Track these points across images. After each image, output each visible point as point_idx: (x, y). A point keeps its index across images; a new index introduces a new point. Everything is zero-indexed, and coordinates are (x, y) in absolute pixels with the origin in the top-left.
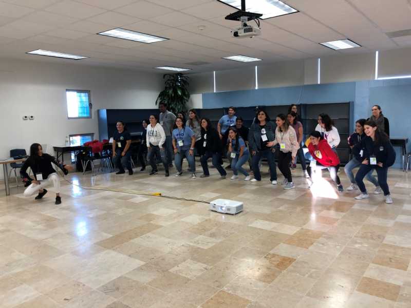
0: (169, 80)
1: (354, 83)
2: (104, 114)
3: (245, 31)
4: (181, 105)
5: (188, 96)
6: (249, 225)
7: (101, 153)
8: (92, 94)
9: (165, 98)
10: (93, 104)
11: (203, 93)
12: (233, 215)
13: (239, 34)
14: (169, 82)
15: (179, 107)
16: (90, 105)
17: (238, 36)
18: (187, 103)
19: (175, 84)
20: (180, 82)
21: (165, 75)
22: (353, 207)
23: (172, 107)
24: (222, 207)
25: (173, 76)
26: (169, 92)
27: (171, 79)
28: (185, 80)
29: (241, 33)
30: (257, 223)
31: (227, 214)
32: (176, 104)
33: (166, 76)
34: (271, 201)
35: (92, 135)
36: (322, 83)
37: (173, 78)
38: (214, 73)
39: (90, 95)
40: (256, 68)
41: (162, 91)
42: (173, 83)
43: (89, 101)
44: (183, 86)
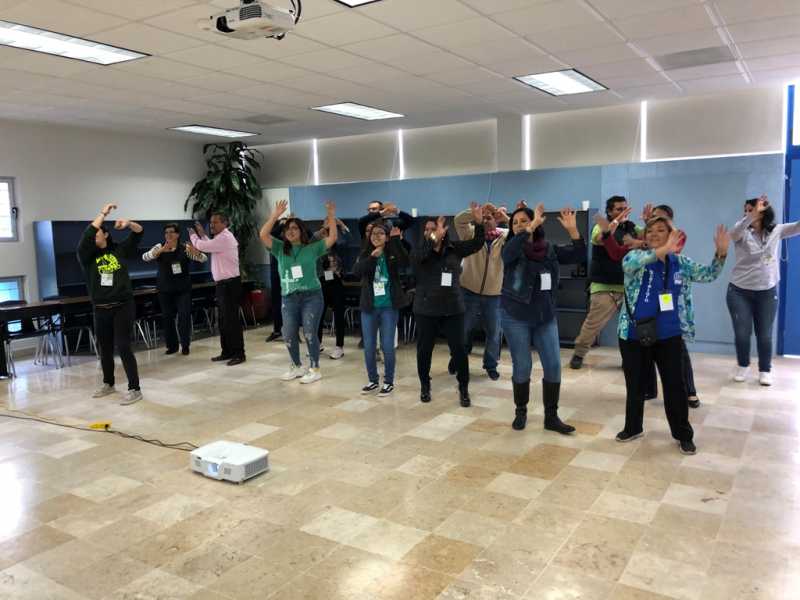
0: (214, 157)
1: (599, 169)
2: (47, 232)
3: (244, 14)
4: (243, 211)
5: (258, 193)
6: (302, 529)
8: (18, 184)
10: (21, 208)
11: (291, 185)
13: (229, 25)
14: (215, 161)
15: (237, 216)
16: (15, 211)
17: (229, 30)
18: (257, 207)
20: (241, 163)
21: (206, 147)
22: (572, 463)
25: (223, 148)
26: (212, 183)
27: (217, 154)
30: (325, 518)
32: (230, 209)
33: (210, 147)
34: (388, 446)
35: (20, 279)
36: (534, 168)
37: (222, 152)
38: (315, 143)
39: (13, 189)
40: (400, 134)
41: (200, 180)
42: (225, 163)
43: (10, 203)
44: (248, 170)
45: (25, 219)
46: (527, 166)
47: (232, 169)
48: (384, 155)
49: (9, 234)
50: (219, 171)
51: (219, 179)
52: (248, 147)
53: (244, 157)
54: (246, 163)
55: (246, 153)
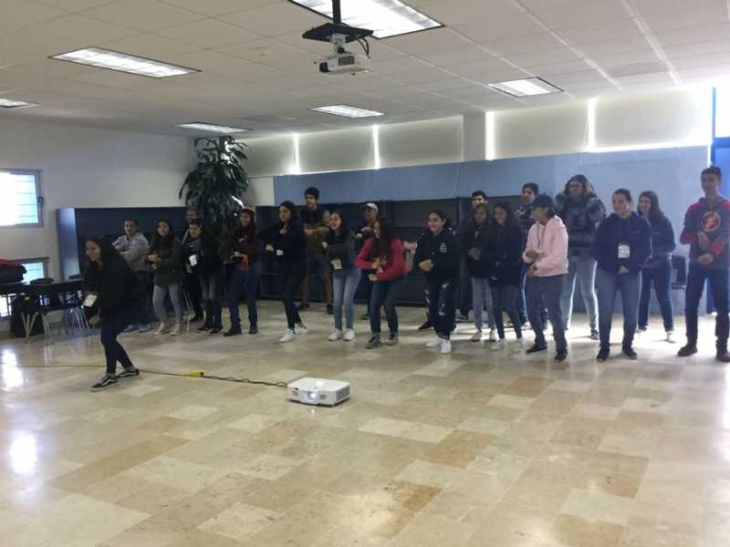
0: (205, 149)
1: (552, 158)
2: (70, 216)
6: (359, 429)
8: (44, 176)
9: (198, 185)
16: (41, 200)
18: (244, 195)
19: (219, 158)
20: (228, 154)
21: (197, 141)
22: (549, 388)
24: (309, 393)
25: (214, 142)
26: (205, 173)
27: (209, 148)
28: (238, 149)
30: (374, 424)
31: (319, 405)
33: (200, 141)
35: (45, 260)
36: (498, 157)
37: (214, 146)
39: (39, 181)
41: (192, 171)
42: (214, 155)
43: (37, 193)
44: (235, 161)
47: (221, 160)
50: (210, 163)
51: (211, 170)
52: (236, 141)
53: (232, 150)
54: (233, 154)
55: (235, 146)
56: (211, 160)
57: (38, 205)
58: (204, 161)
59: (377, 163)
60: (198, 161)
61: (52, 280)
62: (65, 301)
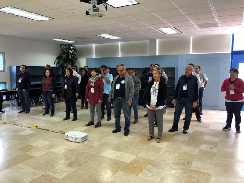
0: (63, 48)
1: (178, 55)
2: (14, 69)
3: (94, 11)
5: (76, 59)
7: (12, 96)
8: (6, 55)
9: (61, 60)
10: (6, 62)
11: (86, 57)
12: (79, 143)
13: (89, 13)
14: (64, 49)
16: (4, 63)
17: (89, 15)
18: (76, 64)
19: (68, 51)
20: (71, 50)
21: (61, 45)
23: (65, 66)
24: (72, 137)
25: (67, 46)
26: (63, 56)
28: (74, 48)
29: (91, 12)
31: (75, 142)
35: (5, 83)
36: (159, 55)
37: (66, 47)
38: (94, 45)
39: (4, 56)
40: (120, 44)
41: (59, 55)
42: (67, 50)
43: (3, 60)
44: (73, 52)
45: (7, 65)
46: (157, 54)
47: (69, 52)
48: (115, 49)
49: (2, 70)
50: (65, 53)
51: (65, 55)
52: (74, 46)
53: (73, 48)
54: (73, 50)
55: (73, 47)
56: (65, 52)
57: (3, 65)
58: (63, 52)
59: (120, 55)
60: (61, 52)
61: (7, 90)
62: (12, 98)
